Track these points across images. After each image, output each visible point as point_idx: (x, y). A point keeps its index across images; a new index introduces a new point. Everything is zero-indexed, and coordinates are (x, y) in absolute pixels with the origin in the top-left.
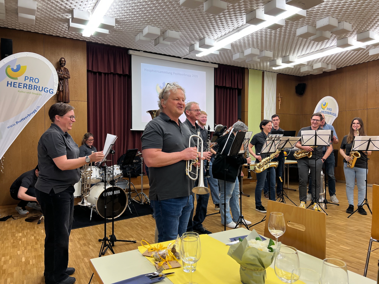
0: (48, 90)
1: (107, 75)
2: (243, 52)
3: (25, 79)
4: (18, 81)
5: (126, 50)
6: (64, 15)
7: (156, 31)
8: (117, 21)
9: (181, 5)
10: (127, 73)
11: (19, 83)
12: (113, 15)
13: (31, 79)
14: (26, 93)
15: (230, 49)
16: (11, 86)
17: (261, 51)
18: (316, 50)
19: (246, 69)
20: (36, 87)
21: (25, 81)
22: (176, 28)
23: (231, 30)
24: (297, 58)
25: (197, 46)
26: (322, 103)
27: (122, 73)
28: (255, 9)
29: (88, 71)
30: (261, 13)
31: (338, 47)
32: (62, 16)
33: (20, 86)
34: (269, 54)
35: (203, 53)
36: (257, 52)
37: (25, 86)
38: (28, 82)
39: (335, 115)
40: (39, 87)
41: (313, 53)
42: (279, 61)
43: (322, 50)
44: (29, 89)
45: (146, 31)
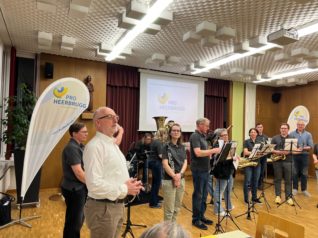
0: (82, 105)
1: (121, 88)
2: (229, 70)
3: (67, 98)
4: (61, 99)
5: (137, 69)
6: (93, 46)
7: (162, 57)
8: (133, 50)
9: (184, 42)
10: (137, 86)
11: (62, 101)
12: (130, 46)
13: (71, 97)
14: (67, 107)
15: (219, 69)
16: (57, 103)
17: (244, 69)
18: (290, 69)
19: (230, 82)
20: (74, 103)
21: (66, 99)
22: (177, 55)
23: (221, 56)
24: (274, 75)
25: (192, 66)
26: (295, 112)
27: (133, 87)
28: (241, 42)
29: (107, 85)
30: (246, 45)
31: (309, 68)
32: (92, 47)
33: (63, 103)
34: (251, 72)
35: (198, 71)
36: (241, 70)
37: (66, 103)
38: (68, 100)
39: (307, 121)
40: (76, 103)
41: (287, 71)
42: (259, 77)
43: (295, 70)
44: (69, 105)
45: (154, 57)
